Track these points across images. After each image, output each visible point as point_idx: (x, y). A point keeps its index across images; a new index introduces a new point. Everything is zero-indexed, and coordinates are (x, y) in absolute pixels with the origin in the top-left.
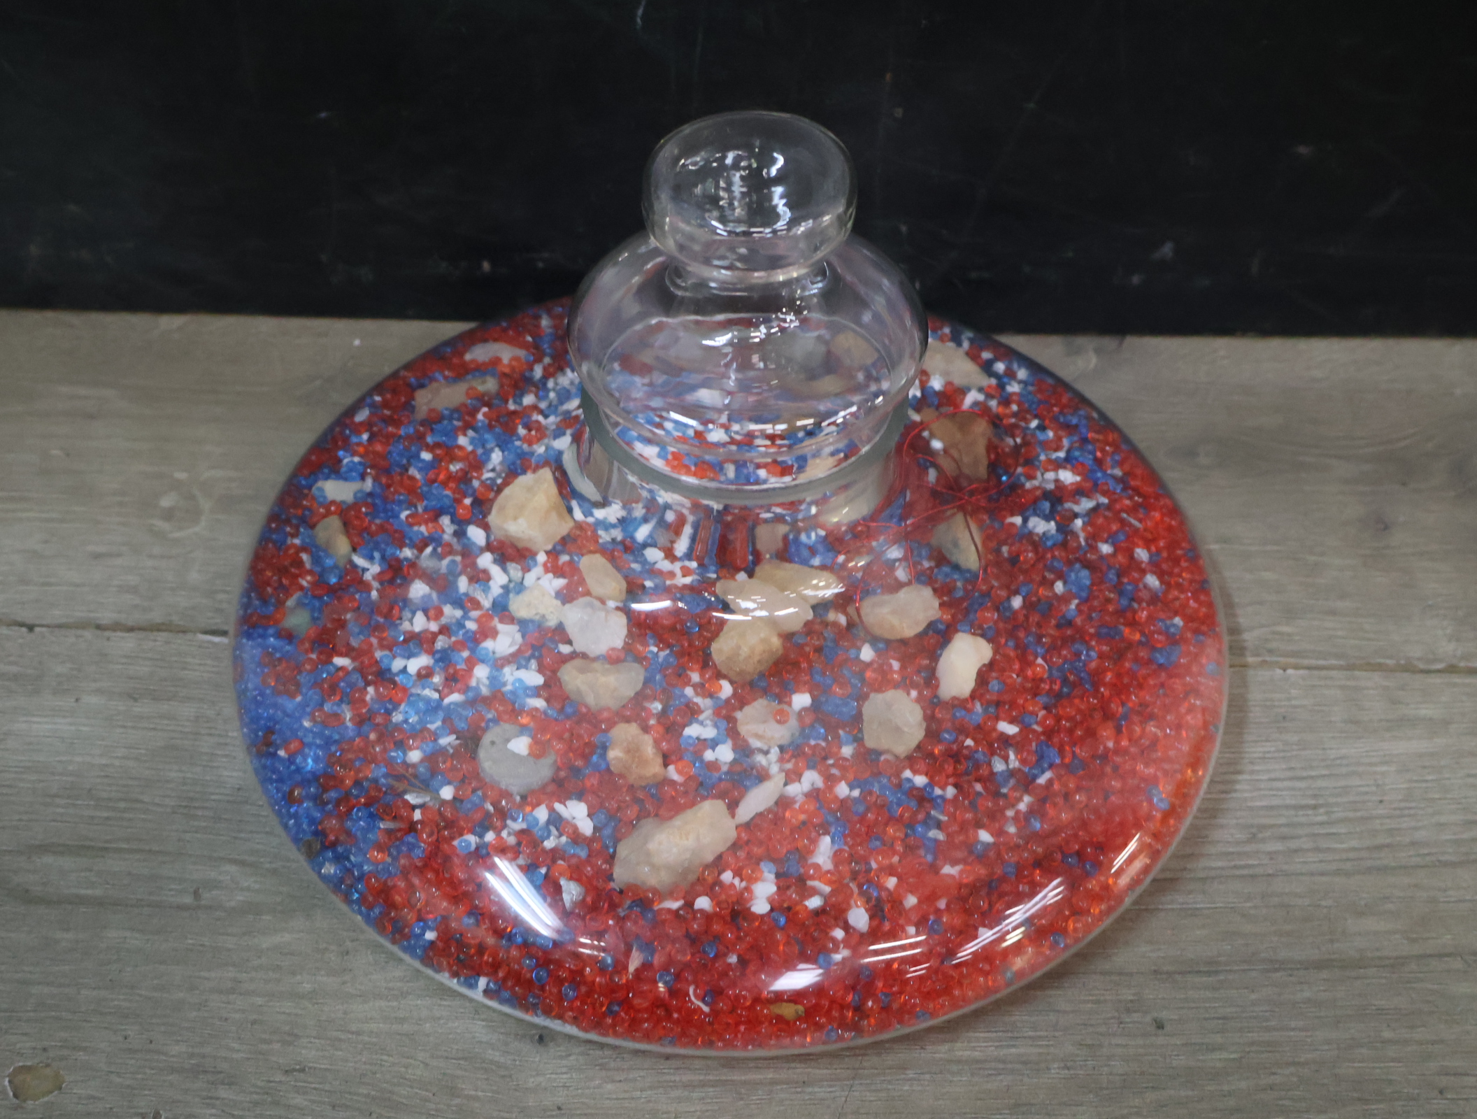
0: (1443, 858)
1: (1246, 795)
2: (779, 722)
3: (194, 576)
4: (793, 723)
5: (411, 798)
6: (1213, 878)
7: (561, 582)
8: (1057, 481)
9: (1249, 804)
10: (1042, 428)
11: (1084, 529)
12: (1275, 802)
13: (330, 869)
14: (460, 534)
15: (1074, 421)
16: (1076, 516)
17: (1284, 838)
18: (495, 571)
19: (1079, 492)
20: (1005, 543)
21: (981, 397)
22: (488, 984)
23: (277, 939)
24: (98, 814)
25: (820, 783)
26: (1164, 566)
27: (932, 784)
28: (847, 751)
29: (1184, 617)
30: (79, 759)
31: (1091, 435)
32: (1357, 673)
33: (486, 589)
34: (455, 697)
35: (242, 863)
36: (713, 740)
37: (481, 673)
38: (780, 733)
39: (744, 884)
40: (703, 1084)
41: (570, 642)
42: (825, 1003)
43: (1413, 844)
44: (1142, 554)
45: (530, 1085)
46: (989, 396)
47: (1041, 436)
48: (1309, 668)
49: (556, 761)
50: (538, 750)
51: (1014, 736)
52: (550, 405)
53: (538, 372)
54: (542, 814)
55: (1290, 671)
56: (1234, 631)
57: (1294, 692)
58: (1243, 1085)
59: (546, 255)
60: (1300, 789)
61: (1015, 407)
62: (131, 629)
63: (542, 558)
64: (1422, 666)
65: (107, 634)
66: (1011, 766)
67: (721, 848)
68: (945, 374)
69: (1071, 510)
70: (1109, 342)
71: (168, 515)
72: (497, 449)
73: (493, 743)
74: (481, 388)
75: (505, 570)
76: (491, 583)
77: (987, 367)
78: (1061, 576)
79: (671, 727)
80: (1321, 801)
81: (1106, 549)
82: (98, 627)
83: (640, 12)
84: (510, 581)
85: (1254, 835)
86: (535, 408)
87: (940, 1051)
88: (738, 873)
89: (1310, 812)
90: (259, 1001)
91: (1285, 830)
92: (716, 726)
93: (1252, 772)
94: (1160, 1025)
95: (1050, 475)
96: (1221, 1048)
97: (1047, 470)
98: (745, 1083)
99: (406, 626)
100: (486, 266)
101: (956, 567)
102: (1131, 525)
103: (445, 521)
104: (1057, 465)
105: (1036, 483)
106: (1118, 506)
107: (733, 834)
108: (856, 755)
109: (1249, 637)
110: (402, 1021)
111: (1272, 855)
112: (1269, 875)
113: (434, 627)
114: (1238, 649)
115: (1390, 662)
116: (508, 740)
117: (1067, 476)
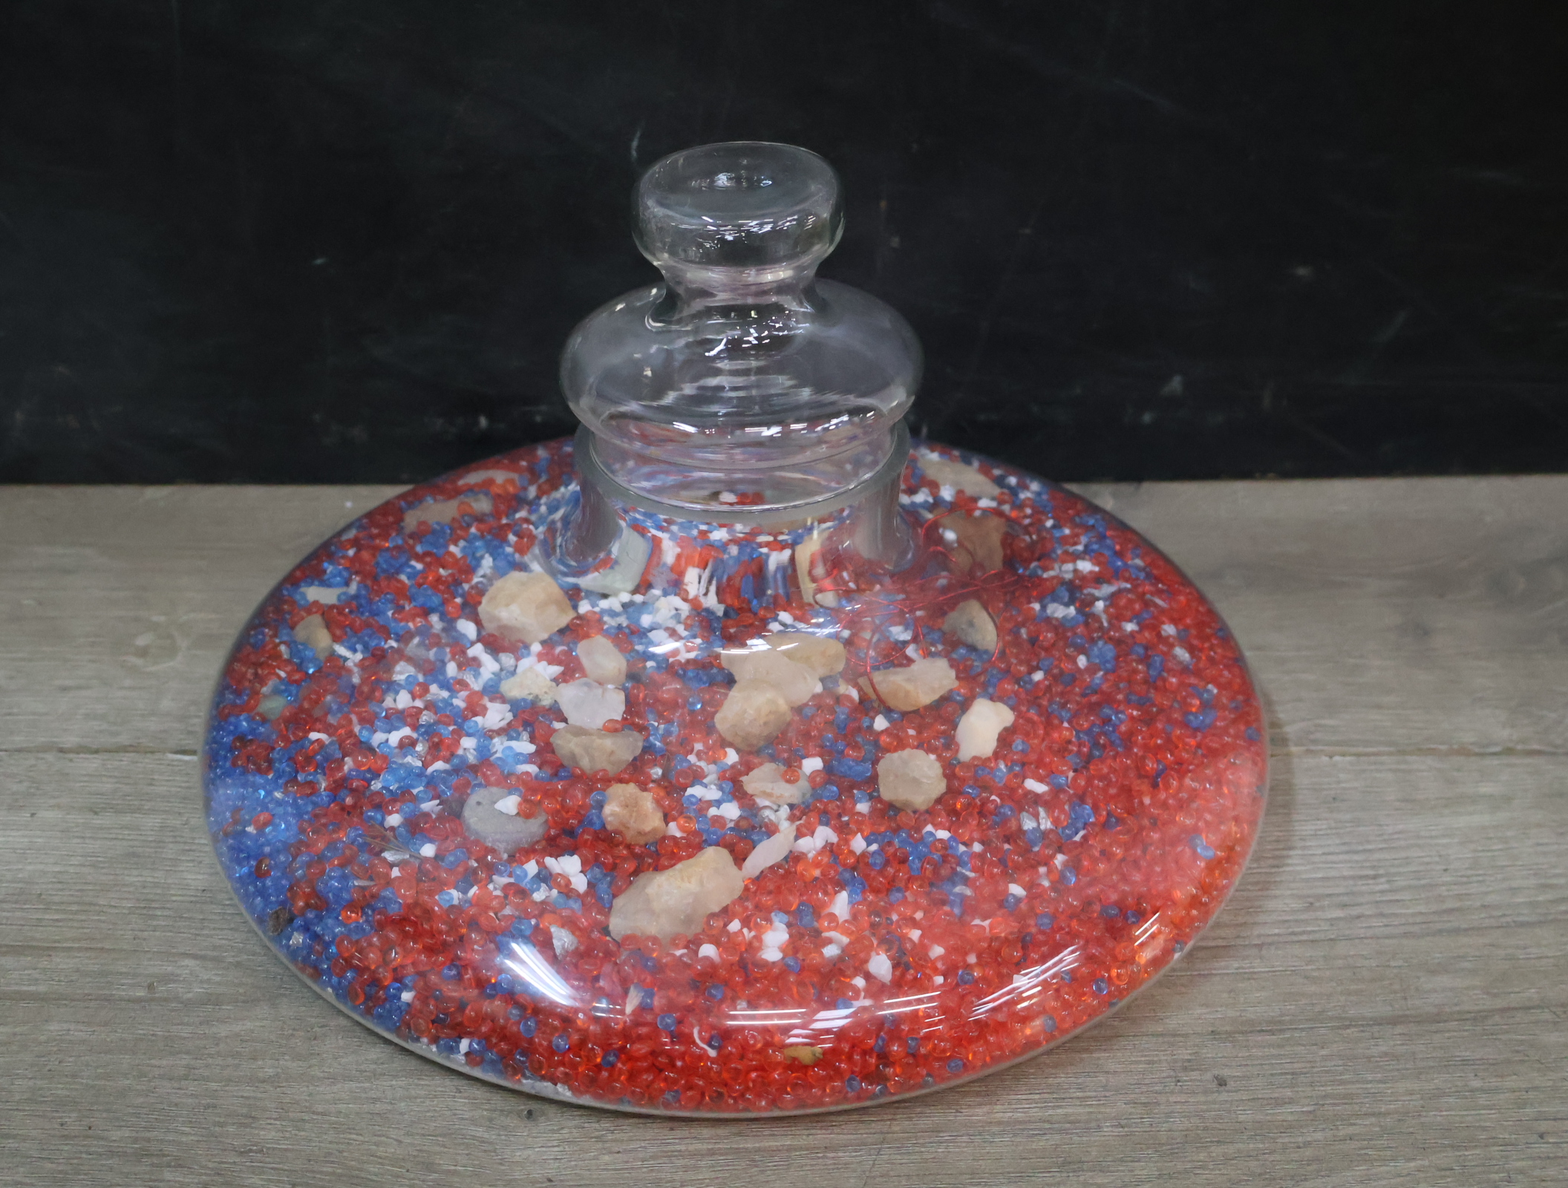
0: (1521, 919)
1: (1298, 868)
2: (788, 781)
3: (166, 704)
4: (803, 784)
5: (389, 856)
6: (1270, 944)
7: (557, 669)
8: (1076, 571)
9: (1304, 876)
10: (1056, 527)
11: (1106, 610)
12: (1333, 873)
13: (298, 939)
14: (449, 628)
15: (1090, 522)
16: (1098, 599)
17: (1345, 906)
18: (486, 659)
19: (1098, 580)
20: (1023, 625)
21: (994, 504)
22: (470, 1045)
23: (237, 1028)
24: (47, 917)
25: (834, 838)
26: (1195, 642)
27: (955, 837)
28: (863, 807)
29: (1218, 686)
30: (30, 868)
31: (1109, 533)
32: (1409, 758)
33: (478, 675)
34: (439, 765)
35: (203, 958)
36: (716, 801)
37: (468, 743)
38: (791, 793)
39: (753, 933)
40: (712, 1153)
41: (565, 720)
42: (845, 1046)
43: (1484, 906)
44: (1169, 629)
45: (517, 1159)
46: (1001, 502)
47: (1057, 534)
48: (1358, 755)
49: (546, 821)
50: (526, 812)
51: (1044, 794)
52: (541, 518)
53: (531, 491)
54: (531, 868)
55: (1337, 758)
56: (1275, 725)
57: (1342, 776)
58: (1319, 1136)
59: (543, 408)
60: (1357, 862)
61: (1028, 511)
62: (96, 752)
63: (536, 648)
64: (1477, 750)
65: (71, 756)
66: (1042, 827)
67: (726, 900)
68: (956, 485)
69: (1092, 595)
70: (1126, 488)
71: (143, 652)
72: (487, 556)
73: (479, 803)
74: (473, 507)
75: (497, 660)
76: (482, 670)
77: (1000, 482)
78: (1082, 650)
79: (672, 787)
80: (1381, 871)
81: (1130, 627)
82: (61, 750)
83: (635, 144)
84: (502, 670)
85: (1311, 904)
86: (527, 521)
87: (978, 1113)
88: (746, 922)
89: (1371, 882)
90: (214, 1085)
91: (1345, 899)
92: (721, 788)
93: (1304, 848)
94: (1222, 1082)
95: (1069, 567)
96: (1291, 1101)
97: (1064, 562)
98: (758, 1150)
99: (389, 702)
100: (483, 422)
101: (972, 648)
102: (1156, 605)
103: (434, 618)
104: (1075, 557)
105: (1052, 573)
106: (1140, 590)
107: (739, 886)
108: (873, 810)
109: (1290, 730)
110: (375, 1100)
111: (1332, 921)
112: (1331, 940)
113: (419, 703)
114: (1281, 741)
115: (1443, 747)
116: (495, 802)
117: (1086, 566)
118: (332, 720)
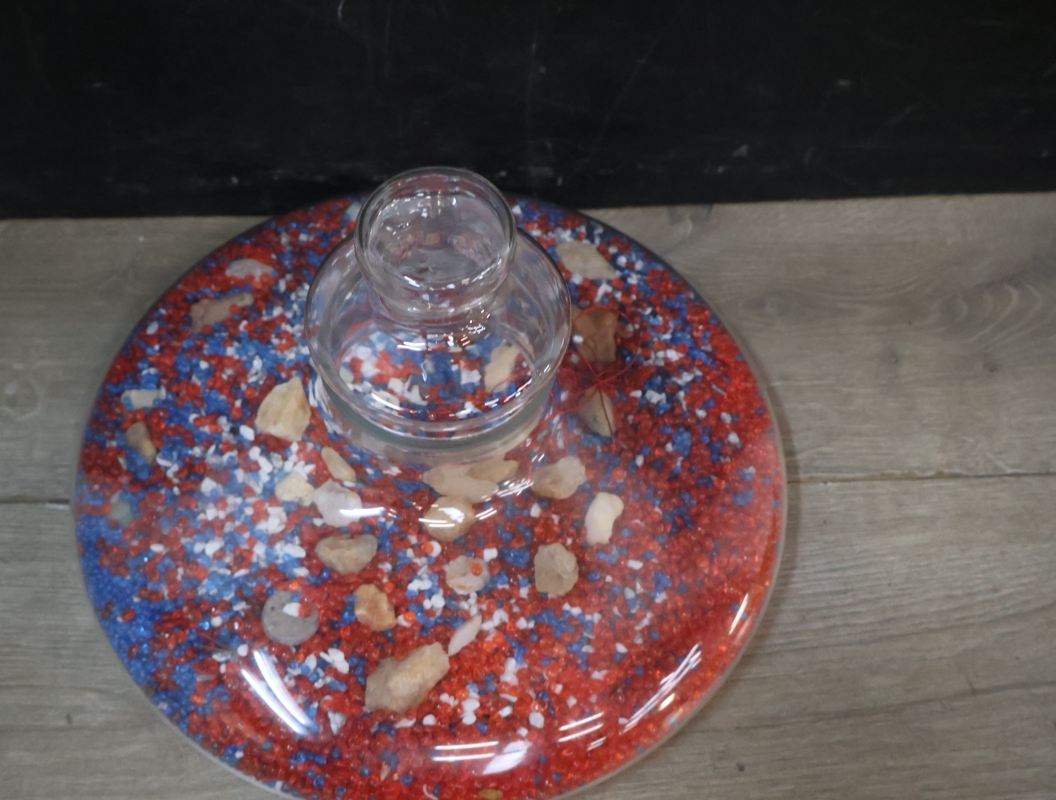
0: (932, 626)
1: (799, 585)
2: (475, 574)
3: (38, 454)
4: (485, 573)
5: (217, 657)
6: (777, 653)
7: (311, 468)
8: (666, 359)
9: (801, 592)
10: (654, 314)
11: (685, 398)
12: (819, 590)
13: (164, 706)
14: (235, 431)
15: (677, 305)
16: (679, 388)
17: (824, 618)
18: (263, 462)
19: (682, 367)
20: (629, 412)
21: (609, 289)
22: (283, 785)
23: (130, 749)
25: (506, 619)
26: (742, 425)
27: (584, 613)
28: (524, 592)
31: (689, 317)
32: (876, 483)
33: (257, 479)
34: (242, 572)
35: (99, 691)
36: (429, 592)
37: (260, 550)
38: (477, 581)
39: (457, 702)
41: (320, 516)
42: (517, 787)
43: (911, 616)
44: (726, 417)
46: (616, 289)
47: (652, 320)
48: (843, 481)
49: (319, 620)
50: (306, 612)
51: (640, 570)
52: (295, 316)
53: (282, 286)
54: (311, 662)
55: (830, 484)
56: (793, 453)
57: (831, 501)
59: (279, 171)
60: (835, 579)
61: (634, 298)
63: (295, 448)
64: (919, 474)
66: (638, 594)
67: (440, 676)
68: (583, 271)
69: (675, 383)
70: (700, 210)
71: (12, 402)
72: (257, 357)
73: (273, 608)
74: (240, 304)
75: (270, 461)
76: (261, 472)
77: (612, 260)
78: (670, 438)
79: (399, 584)
80: (850, 587)
83: (340, 8)
84: (274, 468)
85: (804, 617)
86: (282, 318)
88: (452, 694)
89: (842, 596)
91: (825, 612)
92: (430, 578)
93: (803, 567)
94: (741, 768)
95: (661, 354)
96: (781, 782)
97: (659, 350)
99: (201, 515)
100: (235, 180)
101: (596, 435)
102: (718, 394)
103: (223, 420)
104: (667, 346)
105: (651, 361)
106: (708, 378)
107: (447, 666)
108: (531, 596)
111: (816, 632)
112: (814, 648)
113: (222, 515)
114: (796, 468)
115: (898, 472)
116: (283, 605)
117: (673, 355)
118: (165, 532)
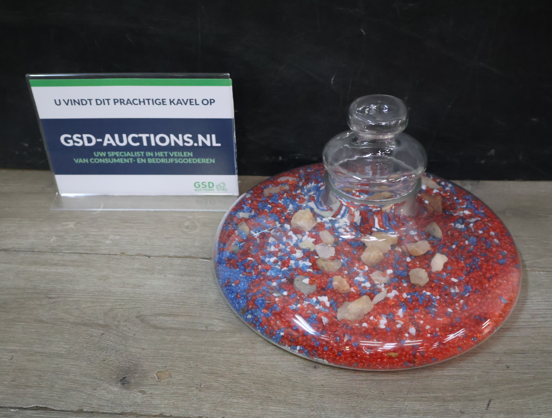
1: (530, 306)
2: (384, 277)
3: (197, 244)
4: (388, 277)
5: (275, 295)
6: (521, 328)
7: (314, 240)
8: (464, 214)
9: (531, 308)
10: (457, 199)
12: (539, 308)
13: (249, 316)
14: (282, 226)
15: (468, 198)
16: (471, 223)
17: (543, 317)
18: (294, 236)
19: (470, 217)
20: (449, 230)
21: (438, 191)
22: (300, 348)
23: (232, 339)
24: (174, 306)
25: (397, 293)
26: (500, 237)
27: (432, 294)
28: (405, 285)
29: (507, 251)
30: (167, 291)
31: (473, 202)
33: (292, 241)
34: (285, 268)
35: (219, 319)
36: (363, 282)
37: (292, 262)
38: (385, 280)
39: (377, 320)
40: (366, 380)
41: (318, 255)
42: (404, 353)
44: (492, 233)
45: (313, 379)
46: (440, 191)
47: (458, 202)
48: (547, 271)
49: (317, 286)
50: (311, 283)
51: (457, 282)
52: (305, 193)
53: (301, 184)
54: (314, 299)
55: (541, 272)
56: (523, 261)
57: (543, 278)
58: (536, 383)
59: (299, 155)
60: (547, 304)
61: (449, 194)
62: (179, 257)
63: (307, 233)
65: (172, 258)
66: (456, 292)
67: (369, 311)
68: (426, 185)
69: (469, 222)
70: (475, 182)
71: (187, 228)
72: (291, 204)
73: (298, 280)
74: (285, 188)
75: (297, 236)
76: (293, 239)
77: (439, 184)
78: (467, 239)
79: (351, 277)
81: (481, 232)
82: (169, 257)
83: (332, 79)
84: (298, 239)
85: (534, 316)
86: (301, 194)
87: (439, 373)
88: (375, 317)
90: (228, 355)
91: (543, 315)
92: (364, 278)
93: (531, 300)
94: (508, 367)
95: (462, 212)
96: (528, 373)
97: (460, 211)
98: (379, 380)
99: (269, 249)
100: (280, 158)
101: (434, 237)
102: (488, 226)
103: (277, 223)
104: (464, 209)
105: (457, 214)
106: (484, 220)
107: (373, 306)
108: (408, 286)
109: (527, 263)
110: (272, 361)
111: (540, 322)
112: (539, 327)
113: (277, 250)
114: (525, 266)
116: (302, 280)
117: (467, 212)
118: (253, 254)
